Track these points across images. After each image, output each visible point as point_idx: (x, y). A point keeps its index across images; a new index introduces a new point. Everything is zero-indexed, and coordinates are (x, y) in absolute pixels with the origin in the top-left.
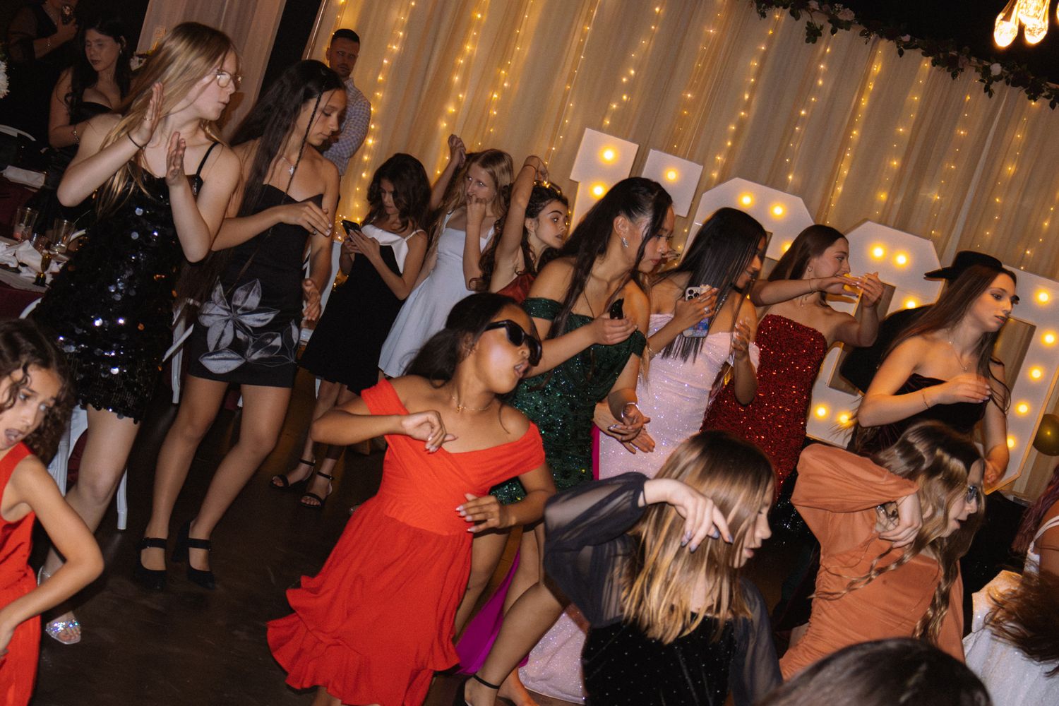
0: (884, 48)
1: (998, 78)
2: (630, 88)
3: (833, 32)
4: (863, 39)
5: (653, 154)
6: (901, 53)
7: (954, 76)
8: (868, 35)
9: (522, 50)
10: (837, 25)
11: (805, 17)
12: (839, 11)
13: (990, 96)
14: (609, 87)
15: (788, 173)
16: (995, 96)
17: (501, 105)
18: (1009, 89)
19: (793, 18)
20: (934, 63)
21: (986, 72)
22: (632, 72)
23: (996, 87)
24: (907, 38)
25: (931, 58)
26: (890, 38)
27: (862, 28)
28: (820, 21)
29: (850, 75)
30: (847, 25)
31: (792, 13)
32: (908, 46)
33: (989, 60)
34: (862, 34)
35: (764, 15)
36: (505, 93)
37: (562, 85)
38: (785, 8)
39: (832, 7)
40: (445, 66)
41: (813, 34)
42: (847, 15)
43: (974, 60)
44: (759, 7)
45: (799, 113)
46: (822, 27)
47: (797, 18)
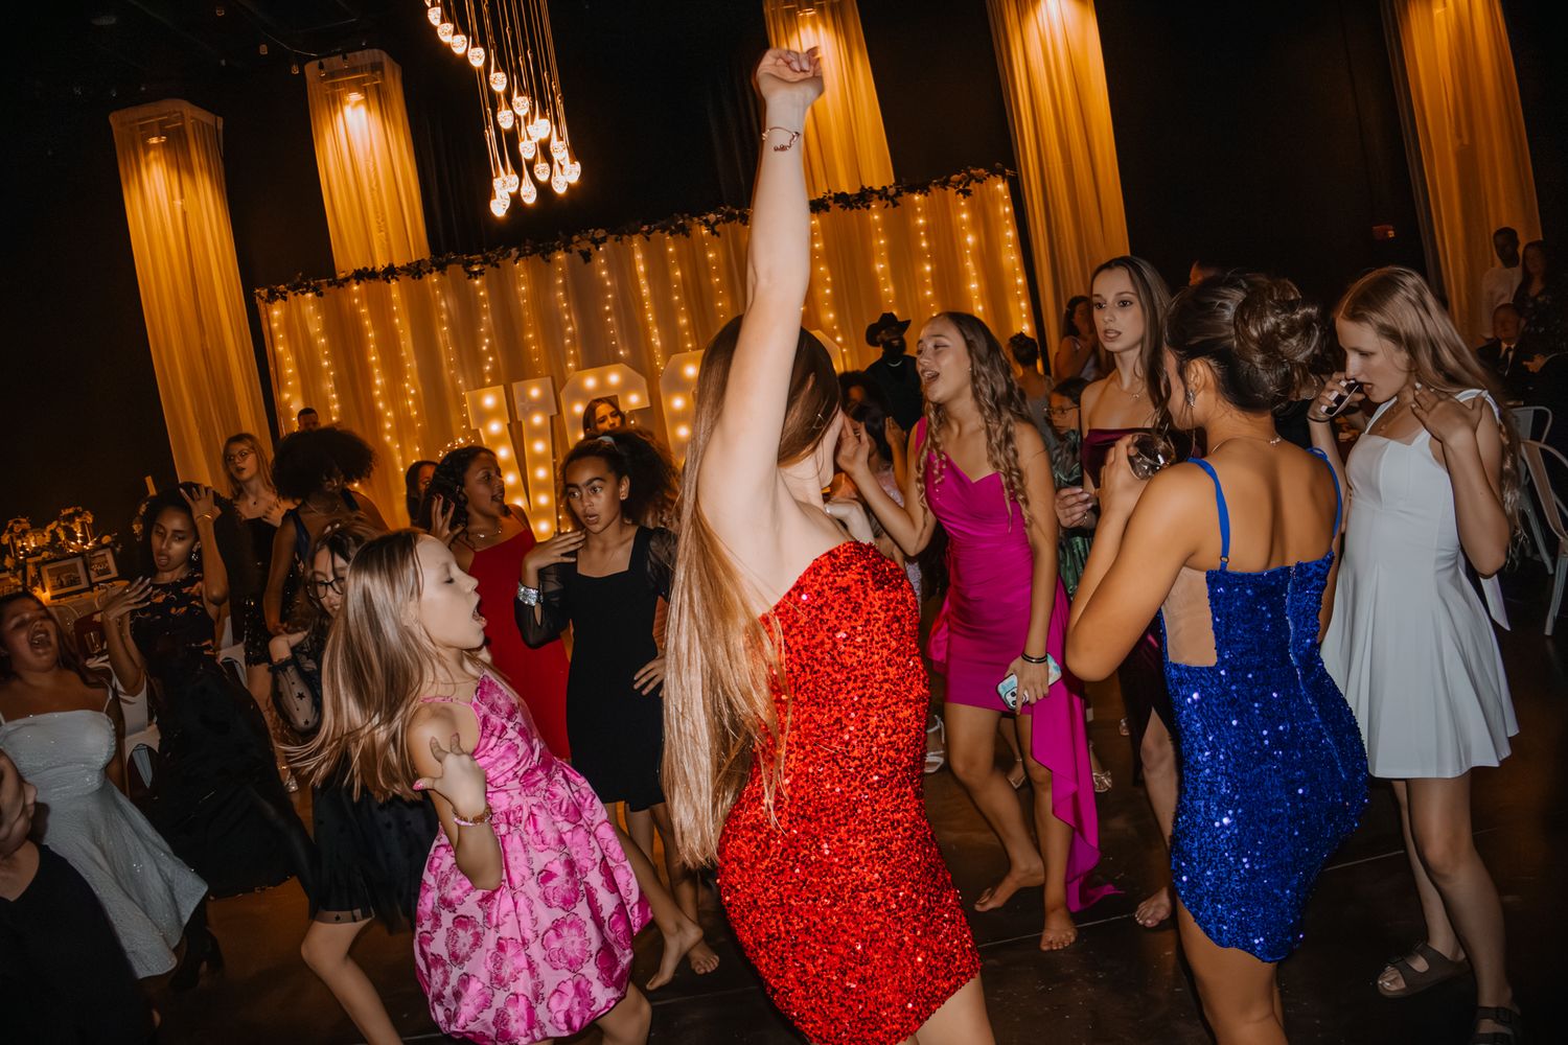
0: (636, 243)
1: (717, 222)
2: (491, 351)
3: (598, 248)
4: (619, 242)
5: (515, 386)
6: (648, 239)
7: (688, 236)
8: (621, 239)
9: (411, 364)
10: (597, 243)
11: (575, 249)
12: (593, 233)
13: (718, 235)
14: (477, 359)
15: (618, 350)
16: (722, 235)
17: (417, 406)
18: (728, 225)
19: (568, 254)
20: (671, 234)
21: (707, 222)
22: (487, 341)
23: (717, 229)
24: (646, 228)
25: (667, 233)
26: (635, 233)
27: (614, 236)
28: (586, 245)
29: (622, 269)
30: (604, 240)
31: (566, 251)
32: (649, 232)
33: (704, 215)
34: (616, 240)
35: (549, 261)
36: (414, 397)
37: (448, 373)
38: (560, 249)
39: (587, 232)
40: (371, 401)
41: (587, 256)
42: (601, 233)
43: (696, 219)
44: (544, 257)
45: (604, 310)
46: (589, 249)
47: (571, 252)
